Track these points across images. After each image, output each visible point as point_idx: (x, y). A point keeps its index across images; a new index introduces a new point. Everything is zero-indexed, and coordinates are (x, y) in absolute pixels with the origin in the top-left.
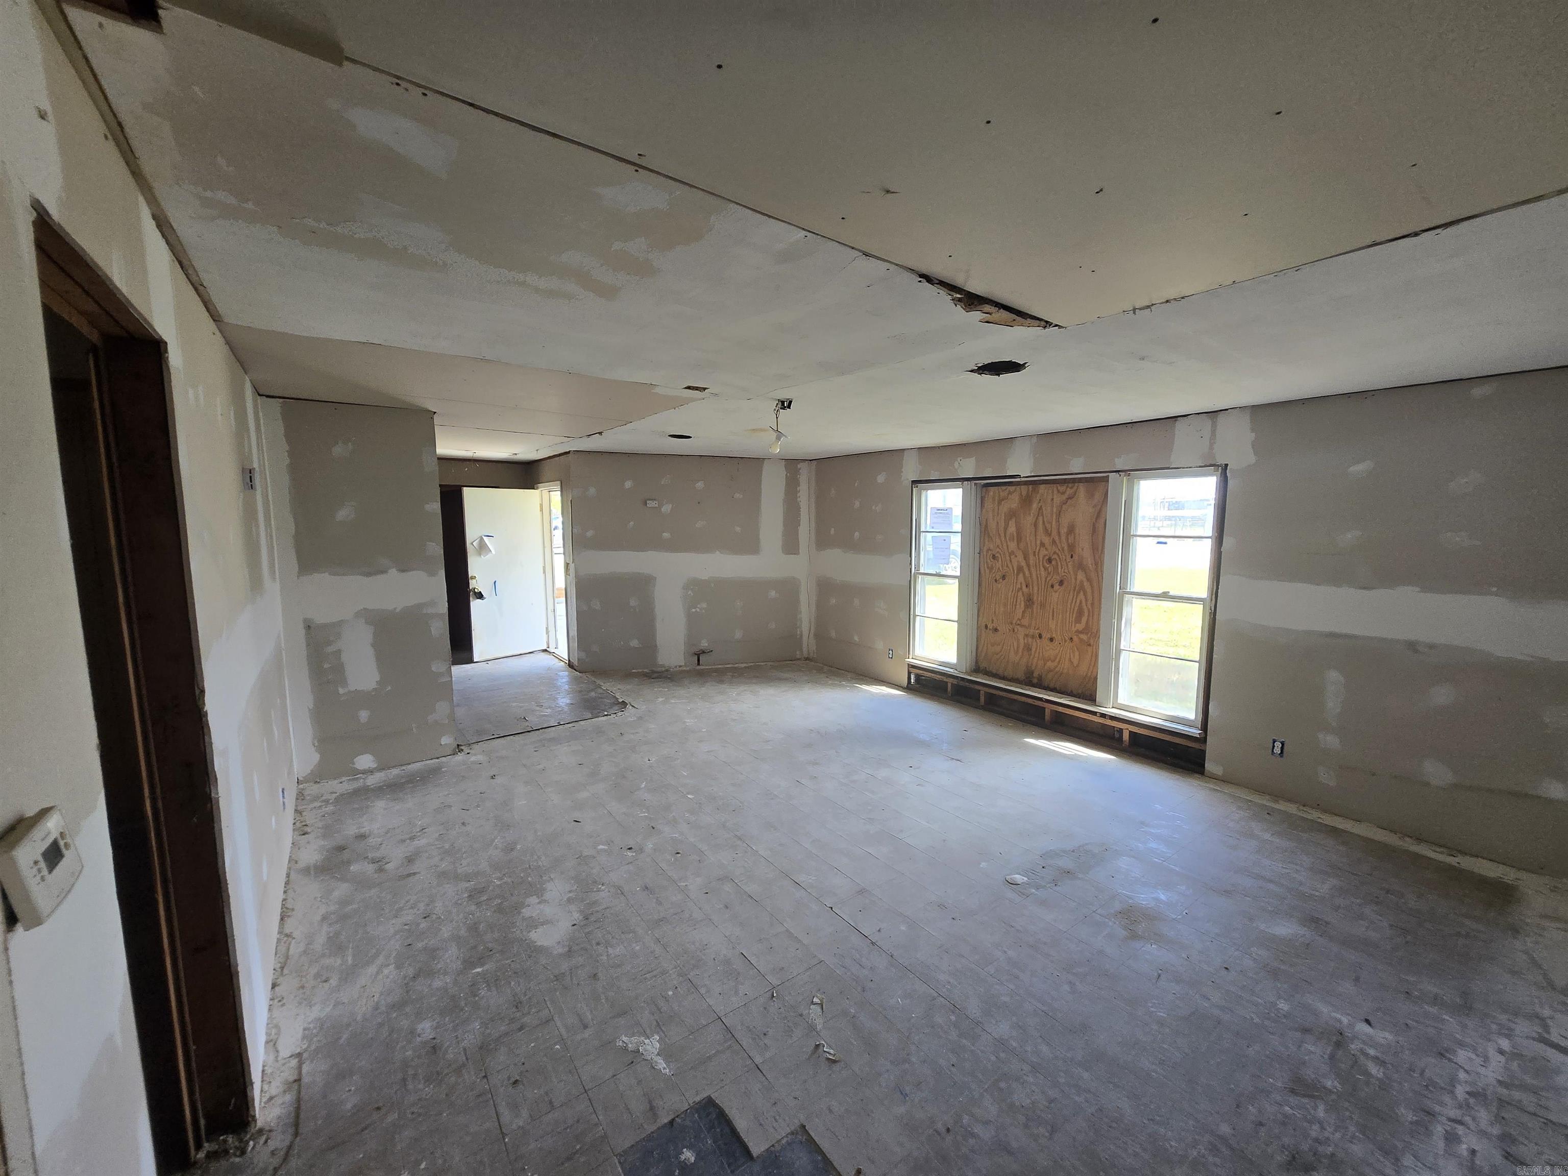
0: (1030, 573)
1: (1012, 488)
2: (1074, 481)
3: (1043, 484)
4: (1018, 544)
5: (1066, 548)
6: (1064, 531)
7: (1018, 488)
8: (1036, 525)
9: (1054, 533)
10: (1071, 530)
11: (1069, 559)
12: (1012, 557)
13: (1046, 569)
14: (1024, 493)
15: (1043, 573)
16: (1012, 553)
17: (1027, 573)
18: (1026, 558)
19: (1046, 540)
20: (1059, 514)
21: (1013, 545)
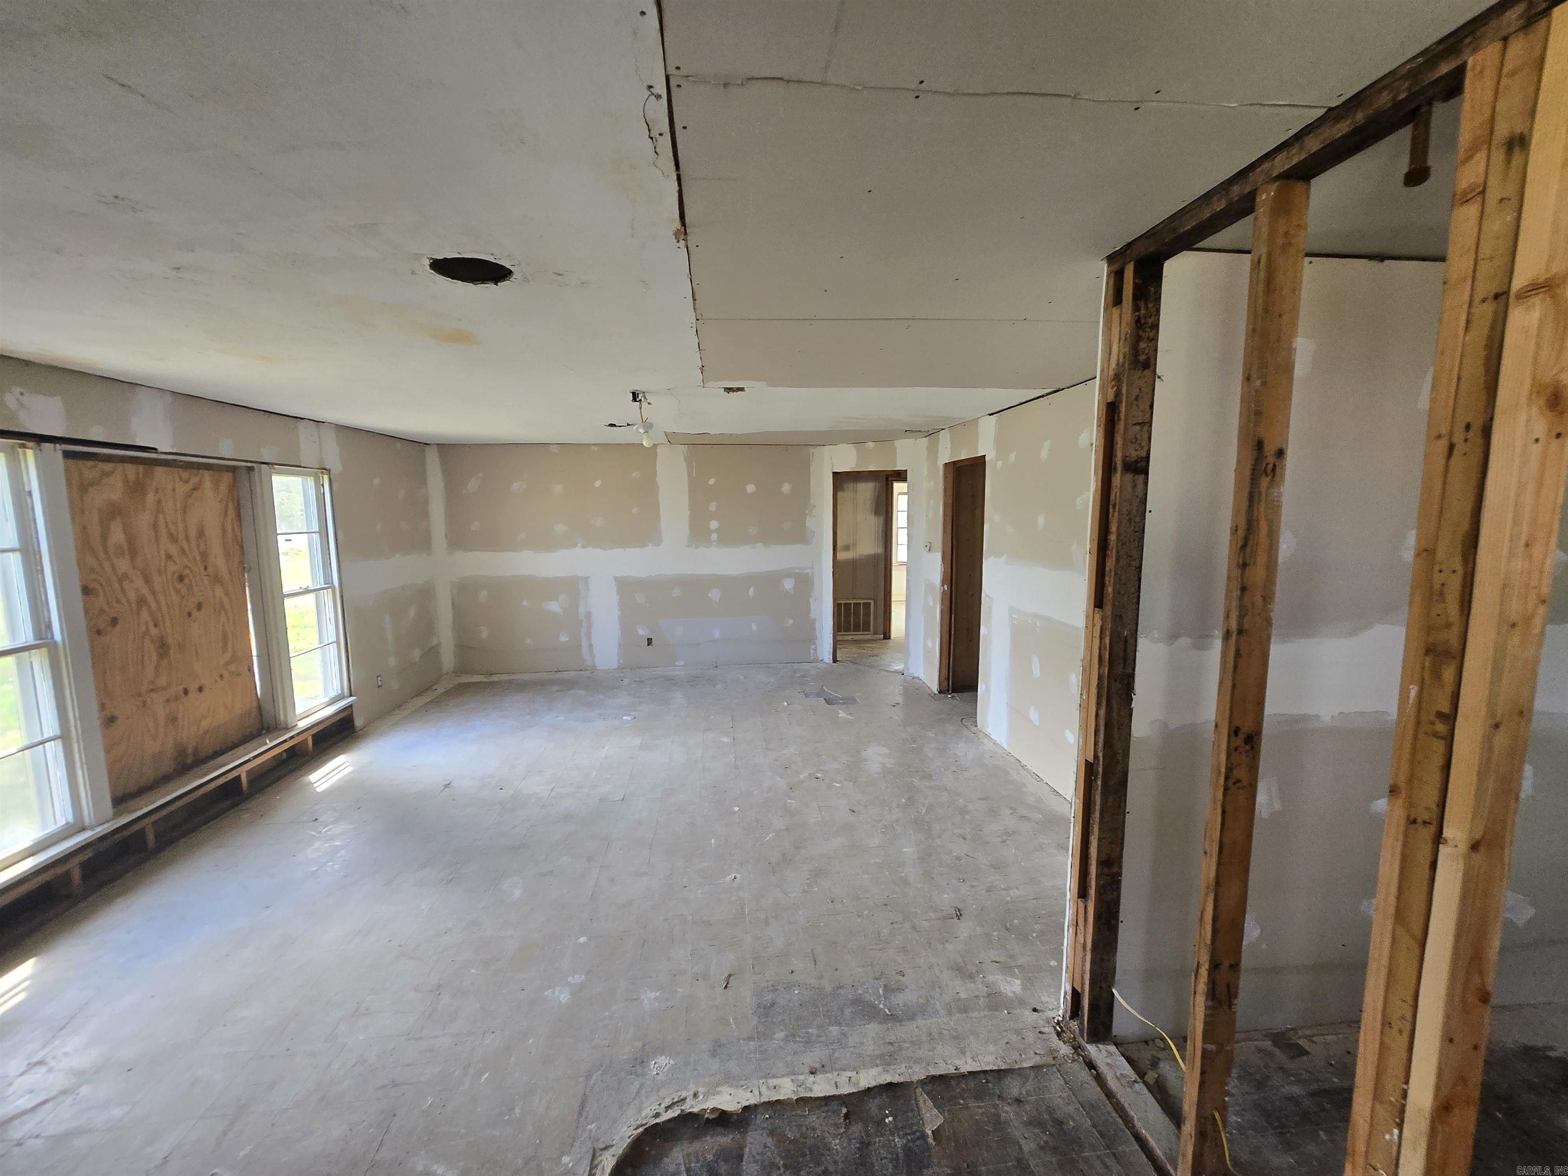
0: (157, 602)
1: (108, 467)
2: (200, 466)
3: (160, 465)
4: (132, 560)
5: (198, 558)
6: (193, 533)
7: (120, 466)
8: (155, 527)
9: (181, 536)
10: (201, 533)
11: (203, 572)
12: (126, 584)
13: (178, 592)
14: (131, 476)
15: (175, 599)
16: (124, 577)
17: (153, 605)
18: (148, 580)
19: (174, 550)
20: (184, 510)
21: (123, 565)
